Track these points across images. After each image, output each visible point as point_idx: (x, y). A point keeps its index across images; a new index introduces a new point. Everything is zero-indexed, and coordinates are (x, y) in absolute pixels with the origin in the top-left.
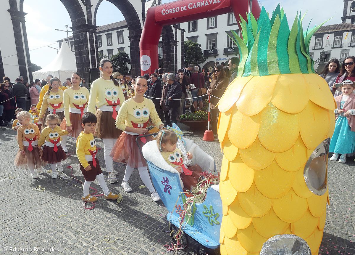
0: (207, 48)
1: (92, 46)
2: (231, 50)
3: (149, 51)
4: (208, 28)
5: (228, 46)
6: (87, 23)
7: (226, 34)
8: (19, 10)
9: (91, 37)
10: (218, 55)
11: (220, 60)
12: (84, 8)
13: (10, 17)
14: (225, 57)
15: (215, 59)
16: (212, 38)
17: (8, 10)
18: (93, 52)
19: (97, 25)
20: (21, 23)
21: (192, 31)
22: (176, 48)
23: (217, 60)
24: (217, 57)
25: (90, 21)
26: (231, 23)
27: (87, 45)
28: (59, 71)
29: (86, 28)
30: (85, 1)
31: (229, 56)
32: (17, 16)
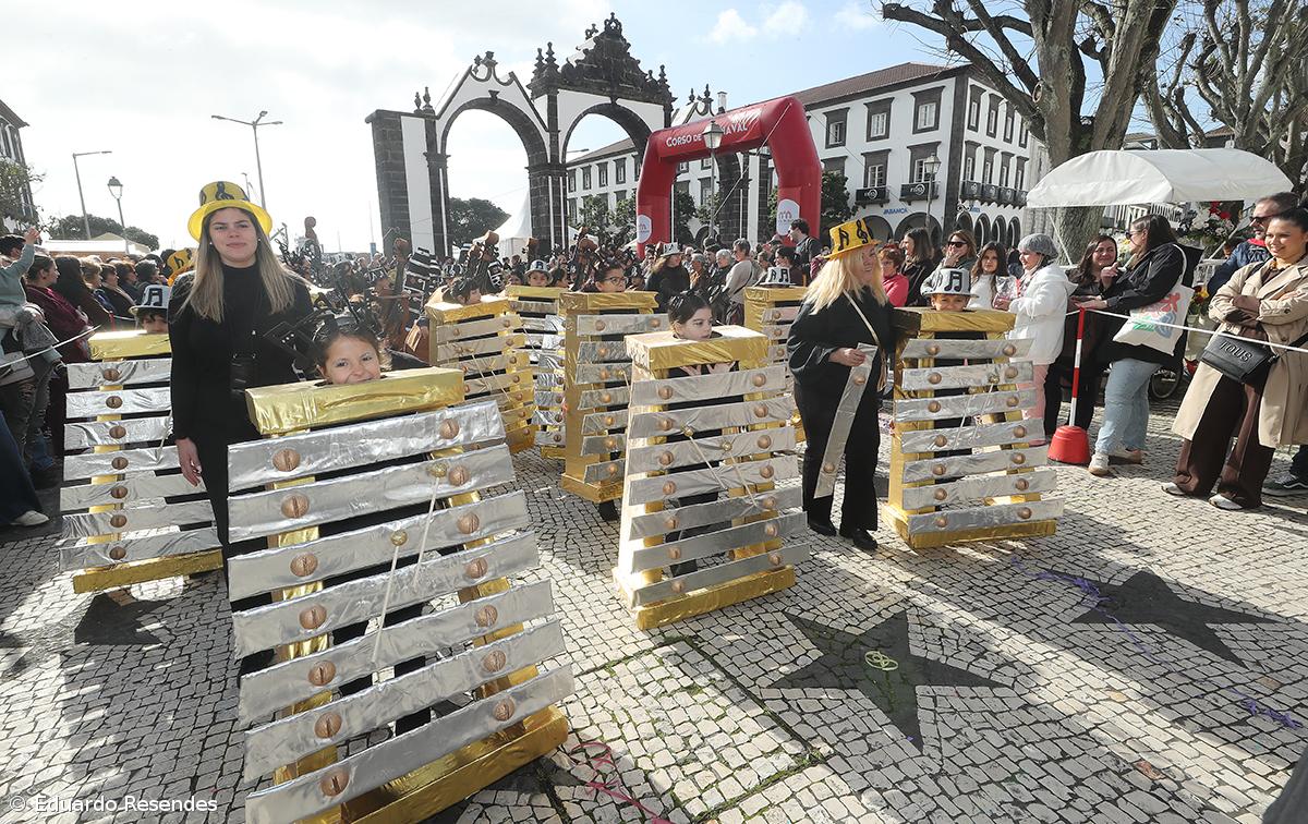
0: (865, 185)
1: (557, 199)
2: (917, 189)
3: (649, 208)
4: (869, 139)
5: (911, 180)
6: (549, 161)
7: (909, 151)
8: (439, 152)
9: (556, 184)
10: (888, 201)
11: (892, 212)
12: (546, 137)
13: (427, 164)
14: (904, 205)
15: (883, 210)
16: (877, 161)
17: (425, 154)
18: (557, 209)
19: (567, 161)
20: (441, 171)
21: (833, 146)
22: (746, 194)
23: (886, 212)
24: (886, 207)
25: (555, 157)
26: (921, 126)
27: (548, 198)
29: (547, 169)
30: (546, 124)
31: (913, 204)
32: (437, 160)
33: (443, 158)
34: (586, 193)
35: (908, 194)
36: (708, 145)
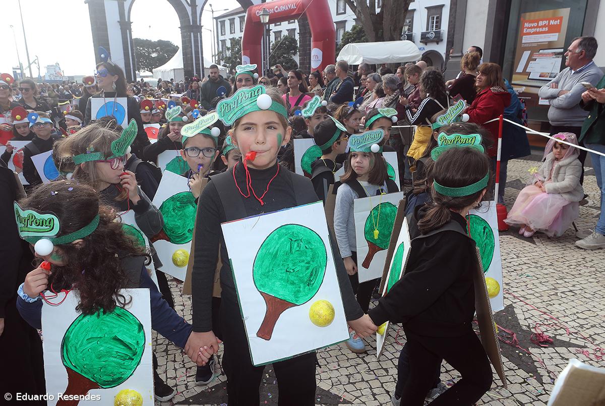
1: (197, 46)
2: (431, 35)
3: (248, 51)
5: (427, 29)
6: (191, 24)
8: (127, 20)
9: (196, 37)
12: (189, 9)
13: (120, 27)
14: (423, 45)
17: (118, 22)
18: (197, 52)
19: (202, 25)
20: (128, 31)
25: (195, 21)
27: (191, 46)
28: (174, 69)
29: (191, 28)
30: (189, 3)
31: (428, 44)
32: (125, 25)
33: (129, 23)
34: (232, 36)
35: (425, 39)
36: (262, 21)
